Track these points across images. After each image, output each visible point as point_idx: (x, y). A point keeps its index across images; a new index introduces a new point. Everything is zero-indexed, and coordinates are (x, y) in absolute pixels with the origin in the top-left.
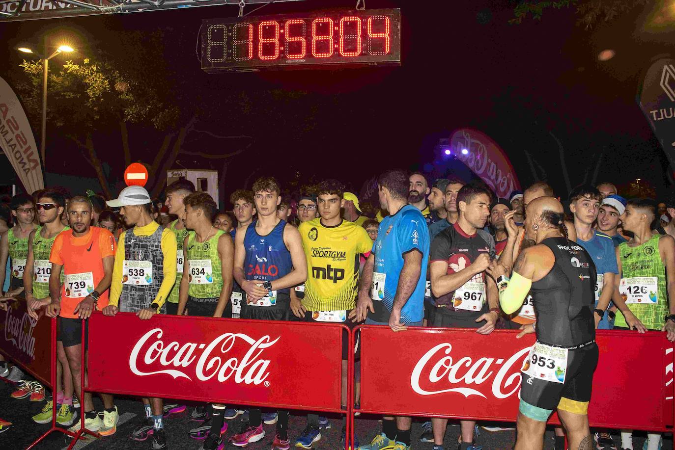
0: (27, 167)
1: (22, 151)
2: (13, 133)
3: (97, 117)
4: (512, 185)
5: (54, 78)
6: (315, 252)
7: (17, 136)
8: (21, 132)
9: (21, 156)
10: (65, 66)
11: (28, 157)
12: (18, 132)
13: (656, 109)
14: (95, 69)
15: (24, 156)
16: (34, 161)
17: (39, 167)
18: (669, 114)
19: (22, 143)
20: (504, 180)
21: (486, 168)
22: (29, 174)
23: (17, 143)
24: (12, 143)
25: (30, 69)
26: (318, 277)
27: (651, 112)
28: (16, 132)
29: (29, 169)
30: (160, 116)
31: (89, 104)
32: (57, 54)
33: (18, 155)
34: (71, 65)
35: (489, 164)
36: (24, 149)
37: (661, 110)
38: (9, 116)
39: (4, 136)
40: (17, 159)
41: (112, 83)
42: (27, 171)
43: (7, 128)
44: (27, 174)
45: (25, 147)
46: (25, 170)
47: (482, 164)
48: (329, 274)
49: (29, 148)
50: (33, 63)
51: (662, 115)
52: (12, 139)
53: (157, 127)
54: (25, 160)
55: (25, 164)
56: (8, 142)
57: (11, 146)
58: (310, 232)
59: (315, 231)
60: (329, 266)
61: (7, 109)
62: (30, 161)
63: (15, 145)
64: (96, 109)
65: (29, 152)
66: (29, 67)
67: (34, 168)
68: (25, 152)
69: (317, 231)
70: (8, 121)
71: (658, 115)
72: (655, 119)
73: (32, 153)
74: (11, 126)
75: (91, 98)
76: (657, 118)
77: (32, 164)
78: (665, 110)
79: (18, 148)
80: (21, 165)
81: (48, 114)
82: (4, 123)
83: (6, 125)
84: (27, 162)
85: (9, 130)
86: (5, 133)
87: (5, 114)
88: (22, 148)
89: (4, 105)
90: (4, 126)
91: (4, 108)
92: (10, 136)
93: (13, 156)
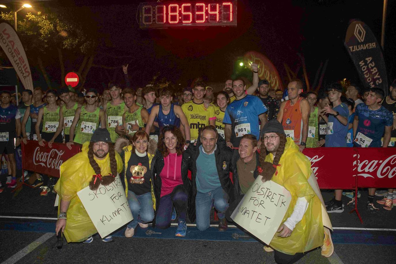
0: (25, 75)
1: (22, 66)
2: (17, 56)
3: (46, 46)
4: (278, 83)
5: (21, 23)
6: (192, 117)
7: (19, 58)
8: (21, 56)
10: (27, 16)
11: (25, 70)
12: (19, 56)
13: (352, 46)
14: (44, 17)
15: (23, 69)
16: (28, 72)
17: (30, 76)
18: (358, 48)
19: (22, 62)
20: (273, 80)
21: (264, 74)
22: (26, 78)
24: (17, 62)
25: (5, 17)
26: (194, 128)
27: (350, 47)
29: (25, 76)
30: (85, 45)
31: (41, 38)
32: (21, 9)
33: (20, 69)
34: (30, 15)
35: (265, 72)
36: (23, 65)
37: (354, 47)
38: (15, 48)
39: (13, 58)
40: (20, 71)
41: (55, 26)
42: (25, 77)
44: (25, 78)
46: (24, 77)
47: (262, 71)
48: (199, 126)
49: (25, 65)
50: (7, 14)
51: (355, 49)
52: (17, 60)
53: (83, 51)
54: (24, 72)
55: (23, 74)
56: (15, 62)
57: (16, 64)
58: (189, 108)
59: (191, 107)
60: (198, 123)
61: (14, 43)
63: (18, 63)
64: (46, 41)
65: (25, 67)
66: (5, 16)
67: (28, 76)
68: (24, 67)
69: (192, 107)
70: (15, 50)
71: (353, 49)
72: (351, 51)
73: (27, 68)
75: (42, 34)
76: (352, 50)
77: (27, 74)
78: (356, 46)
80: (22, 74)
82: (13, 51)
83: (14, 52)
84: (25, 73)
85: (15, 55)
86: (14, 57)
87: (13, 46)
88: (22, 65)
89: (12, 41)
90: (13, 53)
91: (12, 43)
92: (16, 58)
93: (18, 68)
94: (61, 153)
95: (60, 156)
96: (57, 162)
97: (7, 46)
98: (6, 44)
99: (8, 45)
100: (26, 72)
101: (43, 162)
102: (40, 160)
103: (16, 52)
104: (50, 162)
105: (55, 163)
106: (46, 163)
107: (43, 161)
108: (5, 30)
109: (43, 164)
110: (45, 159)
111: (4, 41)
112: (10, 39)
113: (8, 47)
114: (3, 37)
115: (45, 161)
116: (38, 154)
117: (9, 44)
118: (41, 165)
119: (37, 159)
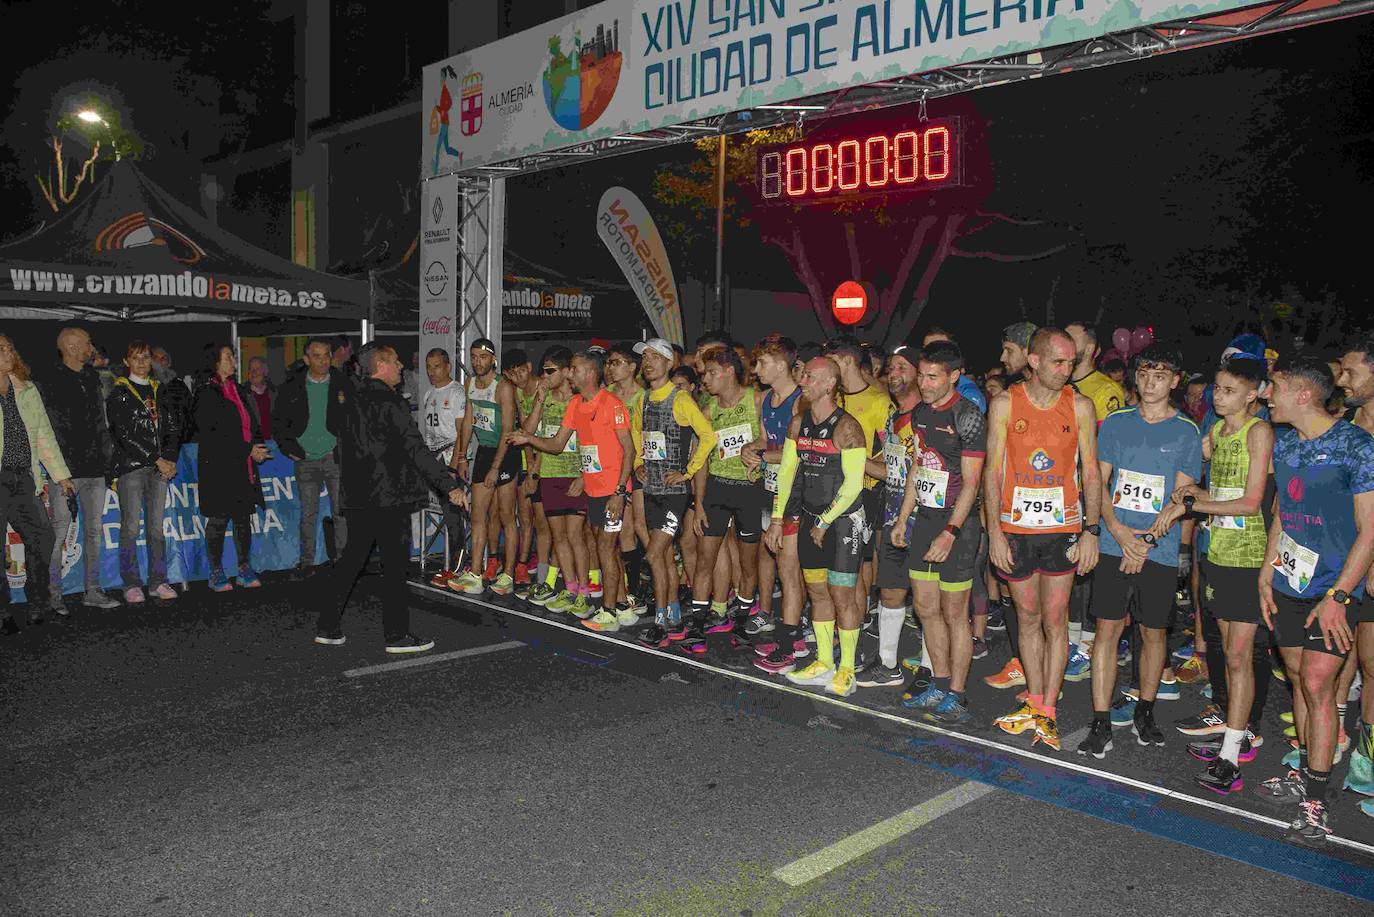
0: (660, 304)
1: (654, 284)
2: (644, 261)
5: (736, 154)
7: (649, 265)
8: (654, 260)
9: (653, 291)
11: (662, 292)
12: (649, 260)
15: (657, 291)
16: (670, 296)
17: (676, 305)
19: (654, 274)
22: (663, 314)
23: (649, 275)
24: (641, 275)
28: (647, 260)
29: (662, 308)
33: (649, 290)
36: (657, 281)
38: (639, 241)
39: (632, 266)
40: (648, 295)
42: (660, 310)
43: (636, 256)
44: (660, 314)
45: (658, 278)
46: (657, 309)
49: (664, 279)
52: (641, 270)
55: (658, 300)
56: (637, 274)
57: (640, 279)
61: (637, 232)
62: (664, 296)
63: (646, 277)
65: (664, 285)
67: (671, 304)
68: (659, 285)
70: (639, 246)
73: (667, 286)
77: (668, 301)
79: (649, 280)
80: (653, 303)
81: (727, 209)
82: (633, 249)
83: (635, 252)
84: (660, 298)
85: (639, 259)
86: (633, 263)
87: (634, 238)
88: (654, 279)
89: (633, 227)
90: (632, 254)
91: (633, 231)
92: (640, 265)
97: (619, 239)
98: (618, 235)
99: (621, 237)
103: (641, 251)
108: (617, 202)
111: (613, 229)
112: (627, 223)
113: (621, 241)
114: (610, 219)
117: (625, 234)
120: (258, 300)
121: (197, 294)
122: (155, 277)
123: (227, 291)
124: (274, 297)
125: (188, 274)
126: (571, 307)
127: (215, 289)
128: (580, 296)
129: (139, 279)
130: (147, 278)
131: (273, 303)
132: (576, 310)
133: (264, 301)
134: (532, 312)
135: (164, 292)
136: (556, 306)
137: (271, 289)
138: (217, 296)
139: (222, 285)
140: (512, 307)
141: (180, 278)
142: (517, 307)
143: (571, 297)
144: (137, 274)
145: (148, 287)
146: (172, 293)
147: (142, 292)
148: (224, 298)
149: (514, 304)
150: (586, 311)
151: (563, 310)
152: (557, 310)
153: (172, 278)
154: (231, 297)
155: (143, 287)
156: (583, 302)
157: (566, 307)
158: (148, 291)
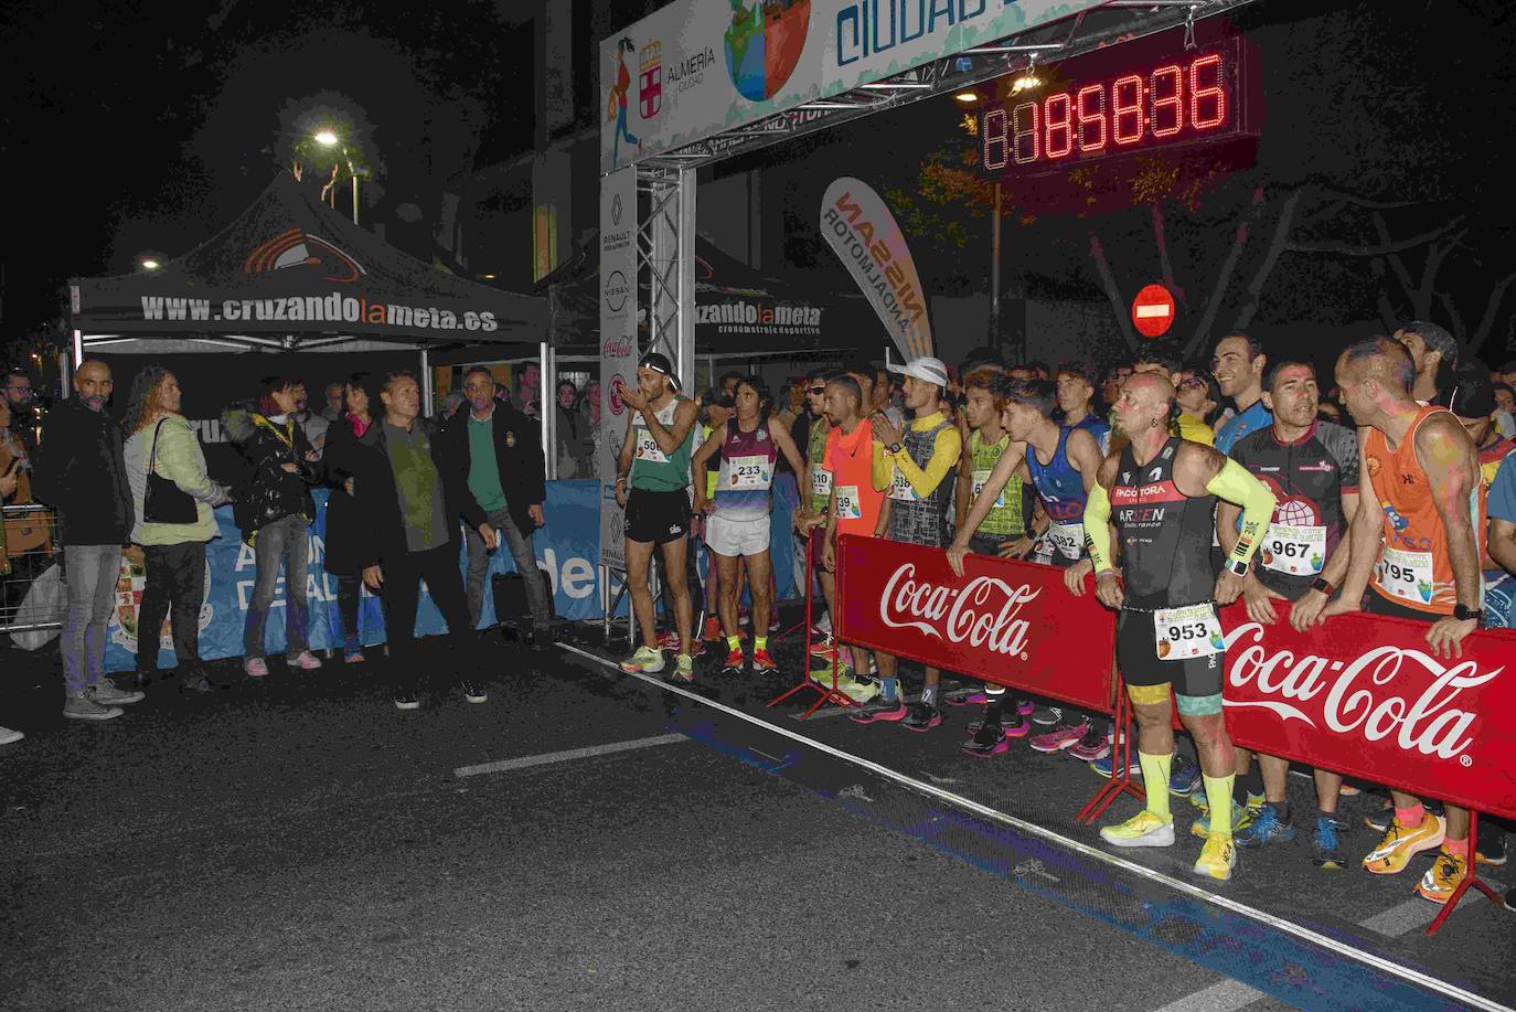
0: (903, 317)
1: (895, 293)
2: (881, 265)
7: (888, 270)
8: (894, 263)
9: (894, 301)
11: (905, 302)
12: (890, 263)
15: (899, 301)
16: (916, 307)
17: (925, 316)
19: (895, 280)
22: (908, 327)
23: (888, 282)
24: (878, 283)
28: (886, 264)
29: (906, 321)
33: (889, 300)
36: (898, 290)
38: (874, 241)
39: (867, 272)
40: (888, 306)
42: (903, 324)
43: (872, 259)
44: (903, 327)
45: (900, 286)
46: (899, 323)
49: (908, 286)
52: (879, 276)
54: (901, 307)
55: (899, 313)
56: (873, 282)
57: (877, 287)
61: (871, 230)
63: (885, 285)
65: (908, 293)
67: (917, 316)
68: (901, 294)
70: (875, 248)
73: (912, 294)
74: (879, 256)
77: (913, 313)
79: (889, 288)
80: (894, 315)
82: (867, 252)
83: (870, 255)
84: (904, 309)
85: (875, 263)
86: (867, 269)
87: (867, 237)
88: (895, 287)
89: (867, 225)
90: (866, 257)
91: (867, 231)
92: (877, 270)
93: (880, 302)
94: (1023, 594)
95: (1015, 605)
96: (999, 624)
97: (848, 240)
98: (847, 236)
99: (852, 237)
100: (908, 307)
101: (930, 621)
102: (915, 612)
103: (877, 254)
104: (962, 622)
105: (988, 629)
106: (941, 625)
107: (928, 616)
108: (847, 196)
109: (927, 629)
110: (938, 608)
111: (841, 229)
112: (857, 221)
113: (852, 243)
114: (837, 217)
115: (937, 616)
116: (906, 588)
117: (857, 234)
118: (918, 630)
119: (900, 608)
120: (417, 323)
121: (347, 318)
122: (299, 300)
123: (383, 314)
124: (435, 318)
125: (337, 296)
126: (795, 323)
127: (368, 313)
128: (807, 309)
129: (282, 302)
130: (291, 302)
131: (435, 325)
132: (802, 325)
133: (424, 325)
134: (747, 330)
135: (310, 317)
136: (777, 323)
137: (433, 310)
138: (372, 320)
139: (375, 306)
140: (722, 324)
141: (328, 300)
142: (728, 324)
143: (795, 311)
144: (281, 297)
145: (292, 311)
146: (320, 317)
147: (284, 318)
148: (376, 322)
149: (725, 321)
150: (815, 327)
151: (785, 326)
152: (778, 326)
153: (319, 300)
154: (386, 319)
155: (286, 312)
156: (810, 316)
157: (789, 323)
158: (292, 317)
